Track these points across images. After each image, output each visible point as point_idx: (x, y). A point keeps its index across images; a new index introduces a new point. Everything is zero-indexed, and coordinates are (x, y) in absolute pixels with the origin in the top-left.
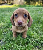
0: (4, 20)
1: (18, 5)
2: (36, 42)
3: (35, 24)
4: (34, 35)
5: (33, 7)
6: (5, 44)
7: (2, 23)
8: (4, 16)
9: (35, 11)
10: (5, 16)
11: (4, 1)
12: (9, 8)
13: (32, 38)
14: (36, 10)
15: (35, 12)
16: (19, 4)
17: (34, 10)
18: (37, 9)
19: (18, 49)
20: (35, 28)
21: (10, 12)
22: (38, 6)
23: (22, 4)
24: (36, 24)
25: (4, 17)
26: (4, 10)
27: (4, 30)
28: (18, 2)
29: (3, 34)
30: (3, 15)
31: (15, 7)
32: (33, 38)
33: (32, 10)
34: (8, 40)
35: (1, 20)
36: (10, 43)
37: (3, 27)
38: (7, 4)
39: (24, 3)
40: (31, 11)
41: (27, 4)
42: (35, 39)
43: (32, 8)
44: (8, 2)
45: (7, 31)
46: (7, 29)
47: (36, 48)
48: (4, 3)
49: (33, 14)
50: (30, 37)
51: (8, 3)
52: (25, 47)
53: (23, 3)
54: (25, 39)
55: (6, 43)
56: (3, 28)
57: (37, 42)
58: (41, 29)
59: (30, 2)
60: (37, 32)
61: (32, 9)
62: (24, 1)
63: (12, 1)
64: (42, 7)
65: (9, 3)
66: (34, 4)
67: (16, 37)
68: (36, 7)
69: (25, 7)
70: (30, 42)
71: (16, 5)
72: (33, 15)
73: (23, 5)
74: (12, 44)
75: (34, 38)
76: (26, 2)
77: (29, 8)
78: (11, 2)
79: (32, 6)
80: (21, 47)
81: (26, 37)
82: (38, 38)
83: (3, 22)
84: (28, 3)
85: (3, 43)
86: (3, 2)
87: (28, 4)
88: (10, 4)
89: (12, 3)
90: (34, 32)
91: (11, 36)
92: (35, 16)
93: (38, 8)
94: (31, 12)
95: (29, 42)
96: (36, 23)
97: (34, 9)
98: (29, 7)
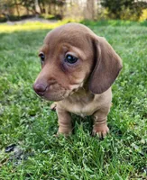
0: (30, 73)
3: (138, 84)
4: (137, 125)
5: (130, 25)
7: (20, 83)
8: (27, 58)
9: (137, 40)
10: (31, 58)
11: (31, 8)
13: (128, 138)
14: (143, 38)
15: (137, 43)
16: (82, 18)
17: (135, 36)
18: (144, 33)
19: (77, 177)
20: (137, 101)
23: (93, 16)
24: (141, 86)
25: (29, 63)
26: (28, 39)
27: (27, 109)
28: (79, 9)
29: (22, 121)
30: (25, 55)
32: (133, 135)
33: (126, 36)
34: (42, 142)
35: (19, 71)
36: (48, 156)
37: (23, 98)
38: (41, 17)
39: (100, 14)
40: (123, 41)
41: (109, 16)
42: (140, 139)
43: (127, 31)
44: (43, 11)
45: (37, 110)
46: (37, 103)
48: (31, 13)
49: (132, 49)
50: (120, 132)
51: (43, 15)
52: (104, 170)
53: (96, 13)
54: (102, 139)
55: (32, 155)
56: (23, 101)
59: (120, 10)
61: (128, 33)
62: (100, 6)
63: (57, 8)
65: (47, 15)
66: (135, 15)
67: (70, 133)
68: (142, 25)
69: (104, 27)
70: (119, 150)
72: (130, 54)
73: (95, 20)
74: (56, 160)
75: (137, 138)
76: (105, 11)
77: (116, 31)
78: (54, 9)
79: (128, 22)
81: (105, 133)
83: (25, 80)
84: (114, 11)
85: (22, 157)
86: (28, 10)
87: (113, 15)
88: (51, 16)
89: (57, 13)
90: (134, 116)
91: (52, 129)
92: (139, 57)
94: (125, 43)
95: (117, 151)
96: (142, 82)
97: (134, 32)
98: (118, 28)
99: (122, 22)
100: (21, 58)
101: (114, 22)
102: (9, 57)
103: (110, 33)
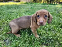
0: (11, 18)
1: (25, 2)
2: (43, 39)
4: (41, 32)
6: (12, 43)
9: (41, 8)
12: (16, 5)
21: (17, 9)
22: (44, 4)
23: (29, 1)
26: (10, 7)
31: (22, 4)
32: (40, 34)
34: (15, 38)
35: (7, 17)
36: (17, 42)
39: (31, 1)
40: (37, 9)
41: (33, 1)
43: (38, 6)
47: (43, 45)
52: (33, 45)
57: (45, 39)
58: (47, 26)
60: (43, 29)
64: (47, 4)
66: (40, 1)
68: (42, 4)
71: (23, 2)
73: (30, 3)
74: (19, 43)
79: (38, 3)
80: (29, 45)
82: (45, 35)
83: (9, 20)
85: (9, 43)
90: (41, 29)
93: (44, 5)
97: (40, 6)
98: (36, 5)
99: (37, 3)
100: (8, 13)
101: (35, 3)
102: (4, 13)
103: (33, 6)
